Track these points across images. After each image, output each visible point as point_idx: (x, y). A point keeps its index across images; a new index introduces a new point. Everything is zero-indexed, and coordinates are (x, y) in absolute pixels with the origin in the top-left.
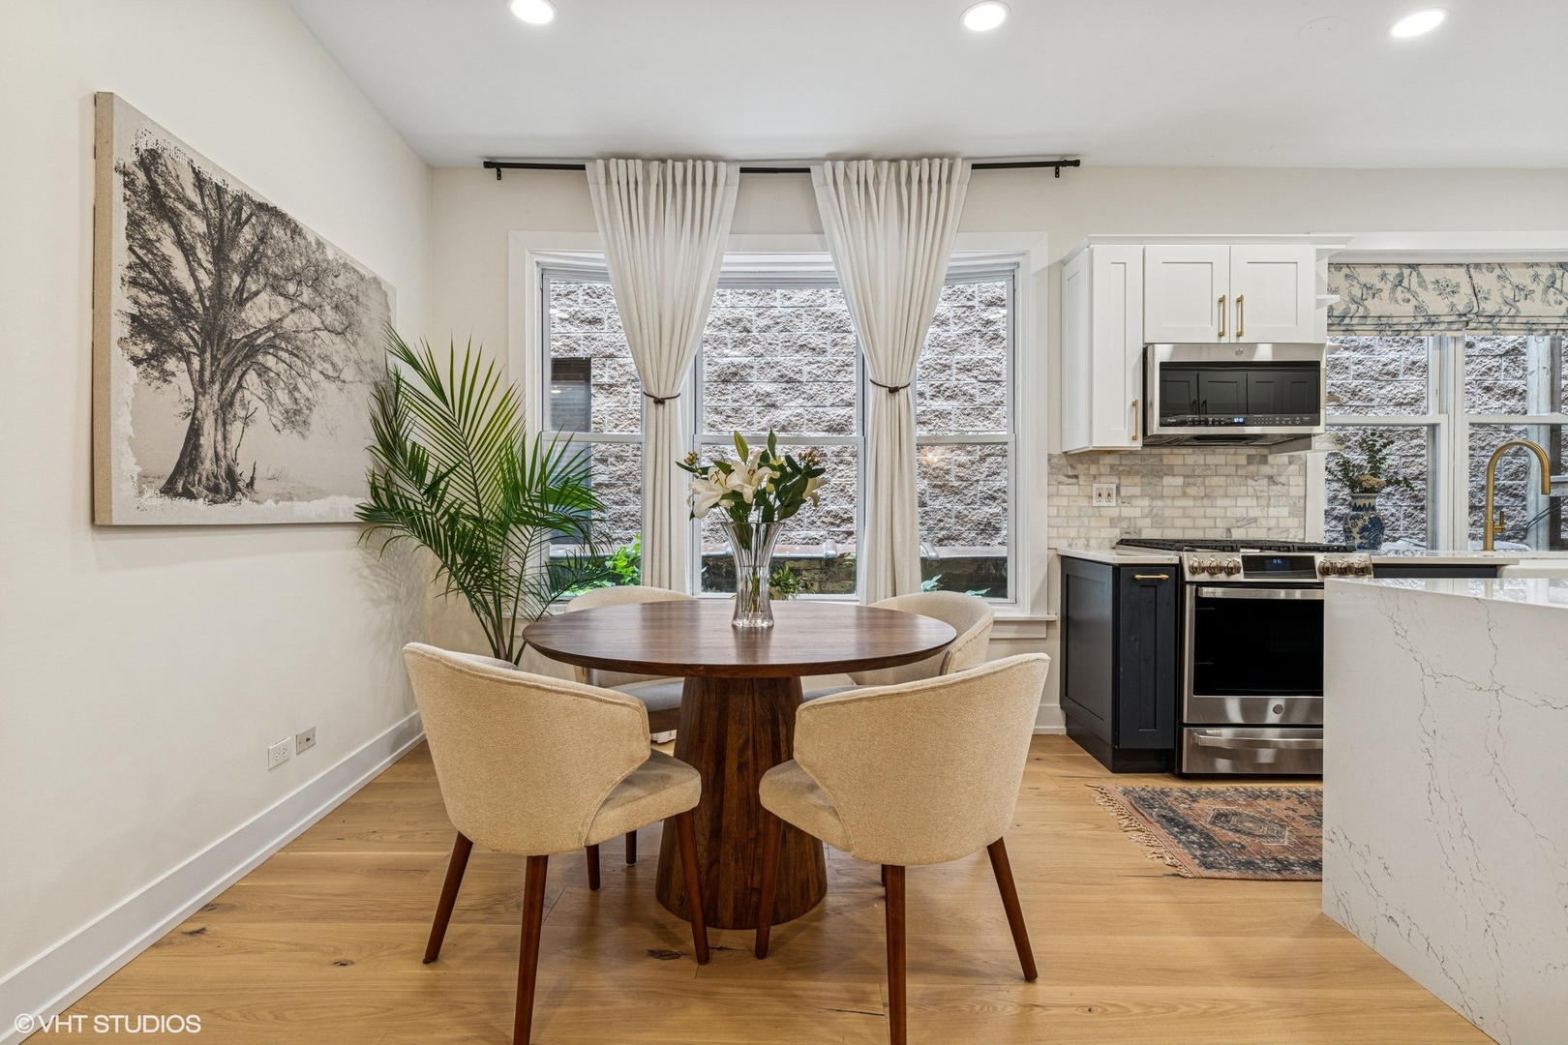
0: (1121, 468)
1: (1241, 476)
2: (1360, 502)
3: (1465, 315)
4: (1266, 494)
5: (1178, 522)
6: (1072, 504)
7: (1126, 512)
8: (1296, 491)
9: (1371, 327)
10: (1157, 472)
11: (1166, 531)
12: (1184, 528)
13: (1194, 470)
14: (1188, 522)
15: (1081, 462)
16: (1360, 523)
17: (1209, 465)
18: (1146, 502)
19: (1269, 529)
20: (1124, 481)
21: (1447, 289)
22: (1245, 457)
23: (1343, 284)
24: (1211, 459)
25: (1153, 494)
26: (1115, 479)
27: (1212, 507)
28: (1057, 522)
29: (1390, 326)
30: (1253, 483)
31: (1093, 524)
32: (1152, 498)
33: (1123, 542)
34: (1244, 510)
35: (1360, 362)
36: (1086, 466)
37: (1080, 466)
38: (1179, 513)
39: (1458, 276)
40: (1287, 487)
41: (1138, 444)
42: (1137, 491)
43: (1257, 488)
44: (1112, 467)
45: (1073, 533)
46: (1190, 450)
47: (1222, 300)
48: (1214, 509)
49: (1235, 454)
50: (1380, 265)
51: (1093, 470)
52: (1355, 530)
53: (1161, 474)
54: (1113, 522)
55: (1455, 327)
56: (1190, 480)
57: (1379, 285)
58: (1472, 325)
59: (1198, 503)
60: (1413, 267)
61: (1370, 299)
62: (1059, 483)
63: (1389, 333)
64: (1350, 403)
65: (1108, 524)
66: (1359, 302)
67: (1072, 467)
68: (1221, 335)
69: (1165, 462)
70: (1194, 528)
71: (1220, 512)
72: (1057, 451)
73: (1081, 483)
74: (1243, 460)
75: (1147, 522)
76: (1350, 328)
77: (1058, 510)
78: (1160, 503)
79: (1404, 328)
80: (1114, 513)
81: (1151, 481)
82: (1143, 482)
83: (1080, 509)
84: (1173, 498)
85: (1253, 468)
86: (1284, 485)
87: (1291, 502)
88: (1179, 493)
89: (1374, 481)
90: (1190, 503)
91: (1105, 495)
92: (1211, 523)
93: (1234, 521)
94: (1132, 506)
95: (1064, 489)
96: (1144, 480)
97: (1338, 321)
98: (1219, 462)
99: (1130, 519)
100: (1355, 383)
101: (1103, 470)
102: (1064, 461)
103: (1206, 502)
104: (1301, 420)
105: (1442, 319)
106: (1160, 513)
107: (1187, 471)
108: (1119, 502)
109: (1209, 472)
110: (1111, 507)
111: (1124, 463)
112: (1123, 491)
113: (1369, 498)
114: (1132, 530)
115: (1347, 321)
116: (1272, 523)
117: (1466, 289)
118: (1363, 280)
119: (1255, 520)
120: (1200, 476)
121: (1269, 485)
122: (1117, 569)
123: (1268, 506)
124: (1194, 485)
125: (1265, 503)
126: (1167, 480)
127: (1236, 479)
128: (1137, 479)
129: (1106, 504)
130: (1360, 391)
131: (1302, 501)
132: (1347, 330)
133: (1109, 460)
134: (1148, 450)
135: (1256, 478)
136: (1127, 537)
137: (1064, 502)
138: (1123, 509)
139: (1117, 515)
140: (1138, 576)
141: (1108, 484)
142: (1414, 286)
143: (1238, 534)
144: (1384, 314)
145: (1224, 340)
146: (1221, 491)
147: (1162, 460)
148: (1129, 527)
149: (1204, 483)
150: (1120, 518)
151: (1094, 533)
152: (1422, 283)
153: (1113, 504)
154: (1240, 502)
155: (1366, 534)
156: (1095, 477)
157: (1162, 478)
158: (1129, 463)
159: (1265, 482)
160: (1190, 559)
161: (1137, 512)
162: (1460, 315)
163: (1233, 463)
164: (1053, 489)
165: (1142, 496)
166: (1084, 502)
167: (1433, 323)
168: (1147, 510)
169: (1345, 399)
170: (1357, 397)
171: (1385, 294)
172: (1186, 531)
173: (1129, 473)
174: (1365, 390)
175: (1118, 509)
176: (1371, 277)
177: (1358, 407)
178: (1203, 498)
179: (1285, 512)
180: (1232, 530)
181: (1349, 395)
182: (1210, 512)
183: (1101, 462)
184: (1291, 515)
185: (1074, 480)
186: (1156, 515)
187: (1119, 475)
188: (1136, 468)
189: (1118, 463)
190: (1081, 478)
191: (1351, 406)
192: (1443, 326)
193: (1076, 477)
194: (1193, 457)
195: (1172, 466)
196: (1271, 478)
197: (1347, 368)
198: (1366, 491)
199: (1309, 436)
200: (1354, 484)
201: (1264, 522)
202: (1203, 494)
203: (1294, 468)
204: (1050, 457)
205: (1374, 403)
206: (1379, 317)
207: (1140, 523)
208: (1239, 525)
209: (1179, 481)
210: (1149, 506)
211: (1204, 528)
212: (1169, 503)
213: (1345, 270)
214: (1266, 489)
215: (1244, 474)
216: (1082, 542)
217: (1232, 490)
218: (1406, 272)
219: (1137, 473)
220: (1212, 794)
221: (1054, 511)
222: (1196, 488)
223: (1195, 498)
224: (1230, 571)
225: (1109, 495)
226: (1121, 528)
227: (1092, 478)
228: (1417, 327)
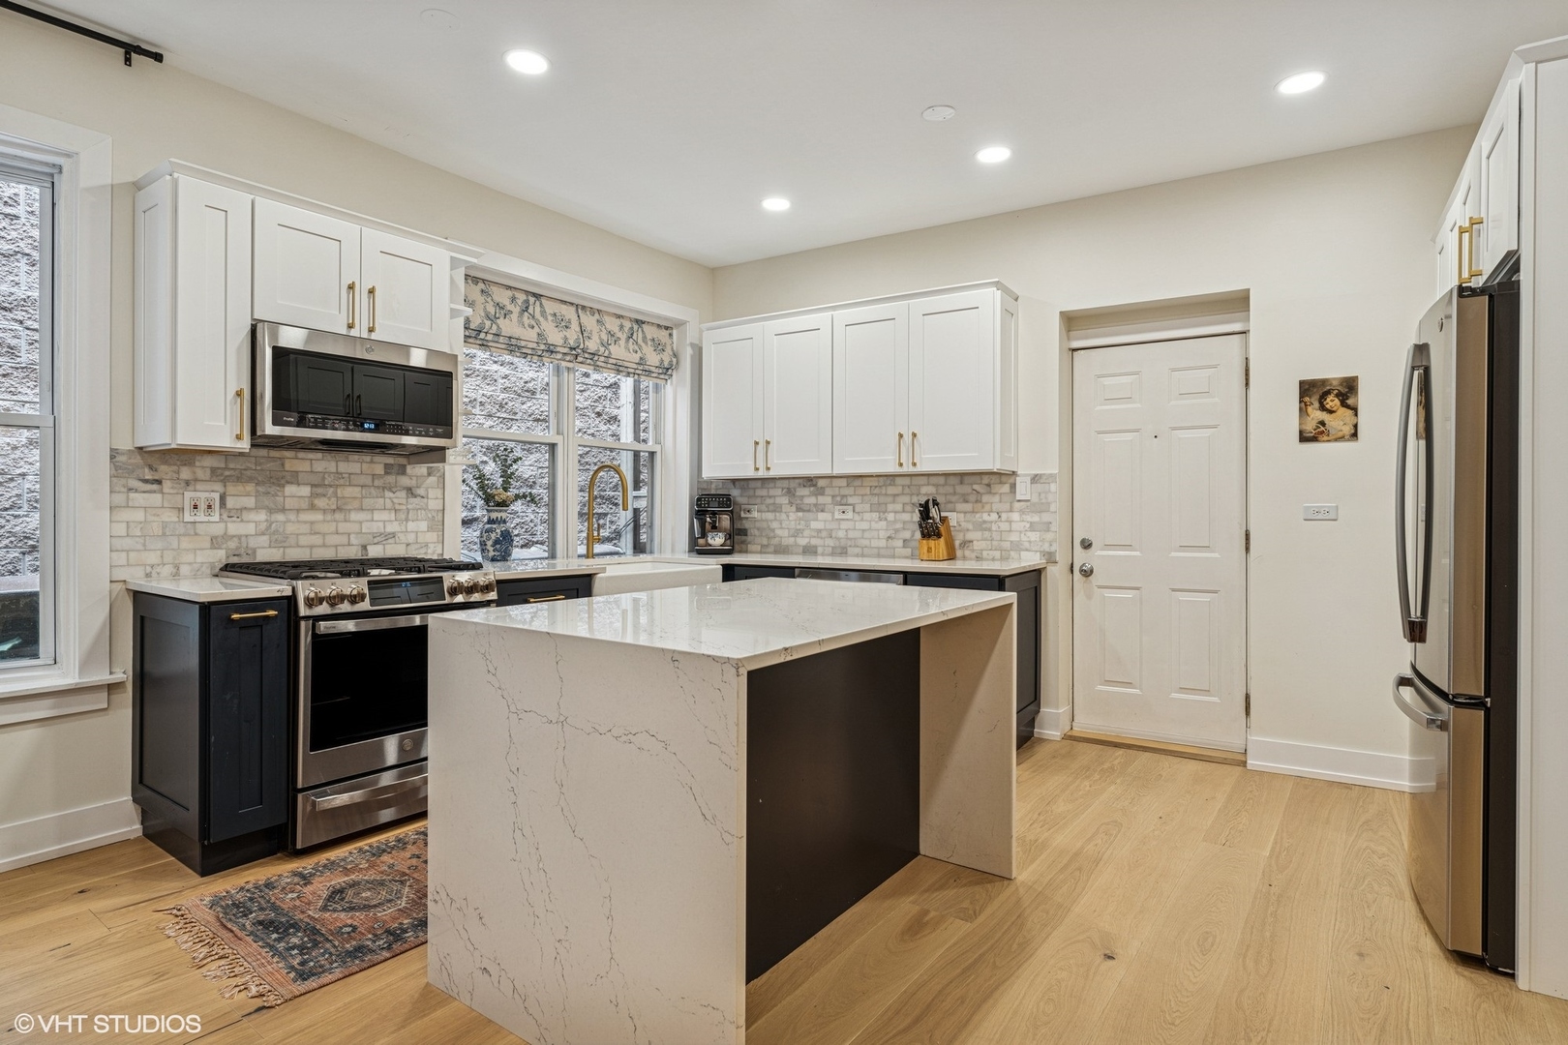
0: (227, 473)
1: (378, 487)
2: (494, 515)
3: (574, 349)
4: (404, 507)
5: (304, 540)
6: (150, 518)
7: (234, 528)
8: (434, 504)
9: (503, 346)
10: (277, 479)
11: (288, 551)
12: (311, 547)
13: (324, 479)
14: (317, 540)
15: (166, 463)
16: (493, 536)
17: (341, 474)
18: (262, 516)
19: (408, 545)
20: (231, 489)
21: (562, 324)
22: (382, 466)
23: (480, 299)
24: (343, 467)
25: (272, 506)
26: (219, 487)
27: (346, 521)
28: (128, 543)
29: (519, 347)
30: (391, 495)
31: (184, 545)
32: (271, 511)
33: (229, 568)
34: (381, 524)
35: (506, 377)
36: (175, 468)
37: (163, 468)
38: (305, 528)
39: (569, 313)
40: (425, 500)
41: (245, 445)
42: (250, 502)
43: (395, 500)
44: (213, 470)
45: (152, 558)
46: (319, 455)
47: (351, 287)
48: (348, 524)
49: (372, 462)
50: (509, 288)
51: (185, 473)
52: (490, 543)
53: (283, 482)
54: (215, 542)
55: (568, 358)
56: (319, 490)
57: (510, 307)
58: (580, 359)
59: (329, 517)
60: (537, 296)
61: (502, 318)
62: (130, 489)
63: (518, 354)
64: (498, 414)
65: (208, 545)
66: (493, 319)
67: (151, 468)
68: (350, 326)
69: (287, 467)
70: (324, 545)
71: (353, 527)
72: (125, 445)
73: (166, 490)
74: (379, 469)
75: (264, 540)
76: (485, 343)
77: (128, 527)
78: (280, 517)
79: (529, 351)
80: (218, 530)
81: (270, 490)
82: (257, 491)
83: (165, 525)
84: (298, 511)
85: (391, 479)
86: (423, 497)
87: (430, 515)
88: (305, 504)
89: (504, 495)
90: (319, 517)
91: (202, 506)
92: (344, 540)
93: (371, 537)
94: (242, 521)
95: (138, 498)
96: (260, 489)
97: (474, 335)
98: (353, 471)
99: (239, 537)
100: (502, 396)
101: (200, 474)
102: (138, 459)
103: (339, 516)
104: (435, 431)
105: (558, 349)
106: (281, 530)
107: (315, 479)
108: (225, 516)
109: (342, 482)
110: (213, 523)
111: (231, 466)
112: (230, 502)
113: (501, 511)
114: (242, 551)
115: (482, 335)
116: (411, 538)
117: (575, 326)
118: (497, 299)
119: (393, 535)
120: (331, 486)
121: (408, 498)
122: (206, 609)
123: (407, 520)
124: (324, 496)
125: (403, 517)
126: (290, 489)
127: (372, 490)
128: (250, 487)
129: (206, 519)
130: (506, 404)
131: (440, 514)
132: (483, 345)
133: (209, 462)
134: (263, 452)
135: (394, 490)
136: (235, 560)
137: (139, 516)
138: (229, 525)
139: (222, 533)
140: (235, 616)
141: (208, 493)
142: (538, 315)
143: (375, 552)
144: (514, 336)
145: (354, 333)
146: (356, 504)
147: (283, 465)
148: (238, 548)
149: (336, 493)
150: (226, 537)
151: (189, 558)
152: (543, 313)
153: (216, 518)
154: (377, 516)
155: (498, 546)
156: (187, 483)
157: (284, 487)
158: (238, 467)
159: (403, 494)
160: (305, 589)
161: (251, 529)
162: (572, 349)
163: (369, 472)
164: (120, 499)
165: (257, 508)
166: (170, 517)
167: (552, 352)
168: (263, 526)
169: (494, 410)
170: (504, 410)
171: (515, 316)
172: (314, 550)
173: (239, 479)
174: (510, 404)
175: (222, 525)
176: (502, 297)
177: (504, 419)
178: (334, 511)
179: (423, 526)
180: (368, 547)
181: (497, 407)
182: (343, 527)
183: (197, 464)
184: (430, 529)
185: (155, 487)
186: (276, 532)
187: (224, 481)
188: (248, 473)
189: (223, 466)
190: (167, 485)
191: (499, 418)
192: (559, 356)
193: (159, 482)
194: (324, 464)
195: (297, 472)
196: (410, 491)
197: (496, 381)
198: (498, 504)
199: (443, 449)
200: (488, 499)
201: (401, 536)
202: (334, 507)
203: (432, 480)
204: (114, 454)
205: (518, 417)
206: (510, 338)
207: (253, 543)
208: (376, 541)
209: (305, 491)
210: (267, 521)
211: (336, 546)
212: (292, 516)
213: (481, 286)
214: (404, 501)
215: (381, 484)
216: (167, 570)
217: (367, 502)
218: (532, 300)
219: (250, 480)
220: (331, 866)
221: (121, 529)
222: (326, 499)
223: (325, 511)
224: (354, 599)
225: (209, 507)
226: (227, 549)
227: (183, 484)
228: (540, 353)
